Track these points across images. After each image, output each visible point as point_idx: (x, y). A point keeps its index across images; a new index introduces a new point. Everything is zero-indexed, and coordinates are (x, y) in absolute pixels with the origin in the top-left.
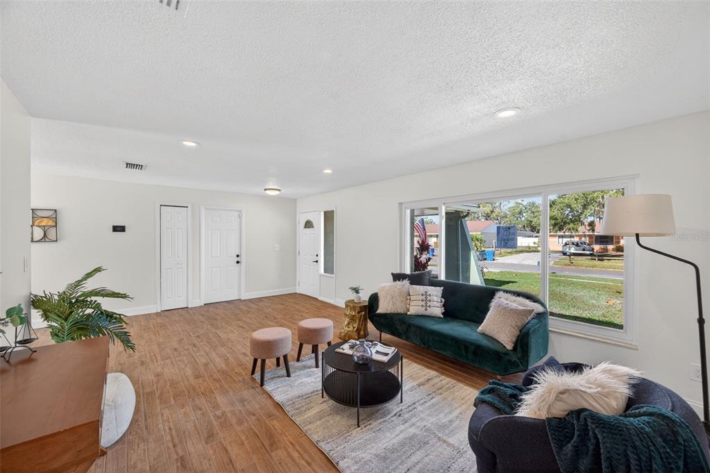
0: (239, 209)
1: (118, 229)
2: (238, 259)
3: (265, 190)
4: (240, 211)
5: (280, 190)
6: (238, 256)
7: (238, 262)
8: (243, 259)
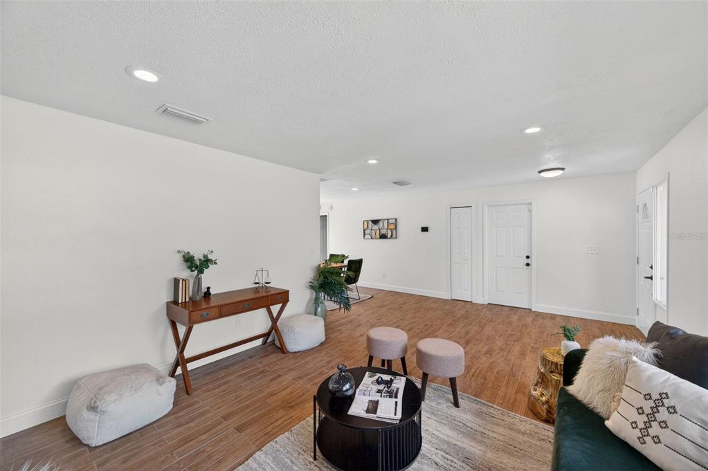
0: (529, 201)
1: (425, 229)
2: (528, 261)
3: (540, 172)
4: (530, 204)
5: (563, 169)
6: (528, 257)
7: (528, 265)
8: (533, 261)
